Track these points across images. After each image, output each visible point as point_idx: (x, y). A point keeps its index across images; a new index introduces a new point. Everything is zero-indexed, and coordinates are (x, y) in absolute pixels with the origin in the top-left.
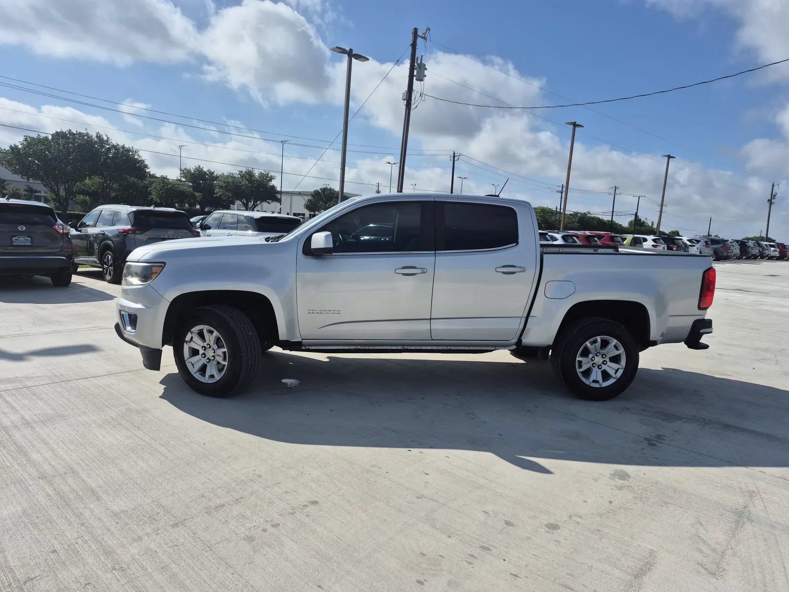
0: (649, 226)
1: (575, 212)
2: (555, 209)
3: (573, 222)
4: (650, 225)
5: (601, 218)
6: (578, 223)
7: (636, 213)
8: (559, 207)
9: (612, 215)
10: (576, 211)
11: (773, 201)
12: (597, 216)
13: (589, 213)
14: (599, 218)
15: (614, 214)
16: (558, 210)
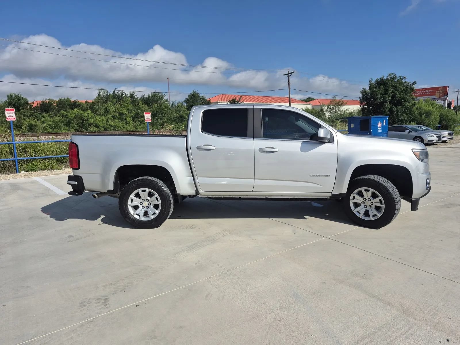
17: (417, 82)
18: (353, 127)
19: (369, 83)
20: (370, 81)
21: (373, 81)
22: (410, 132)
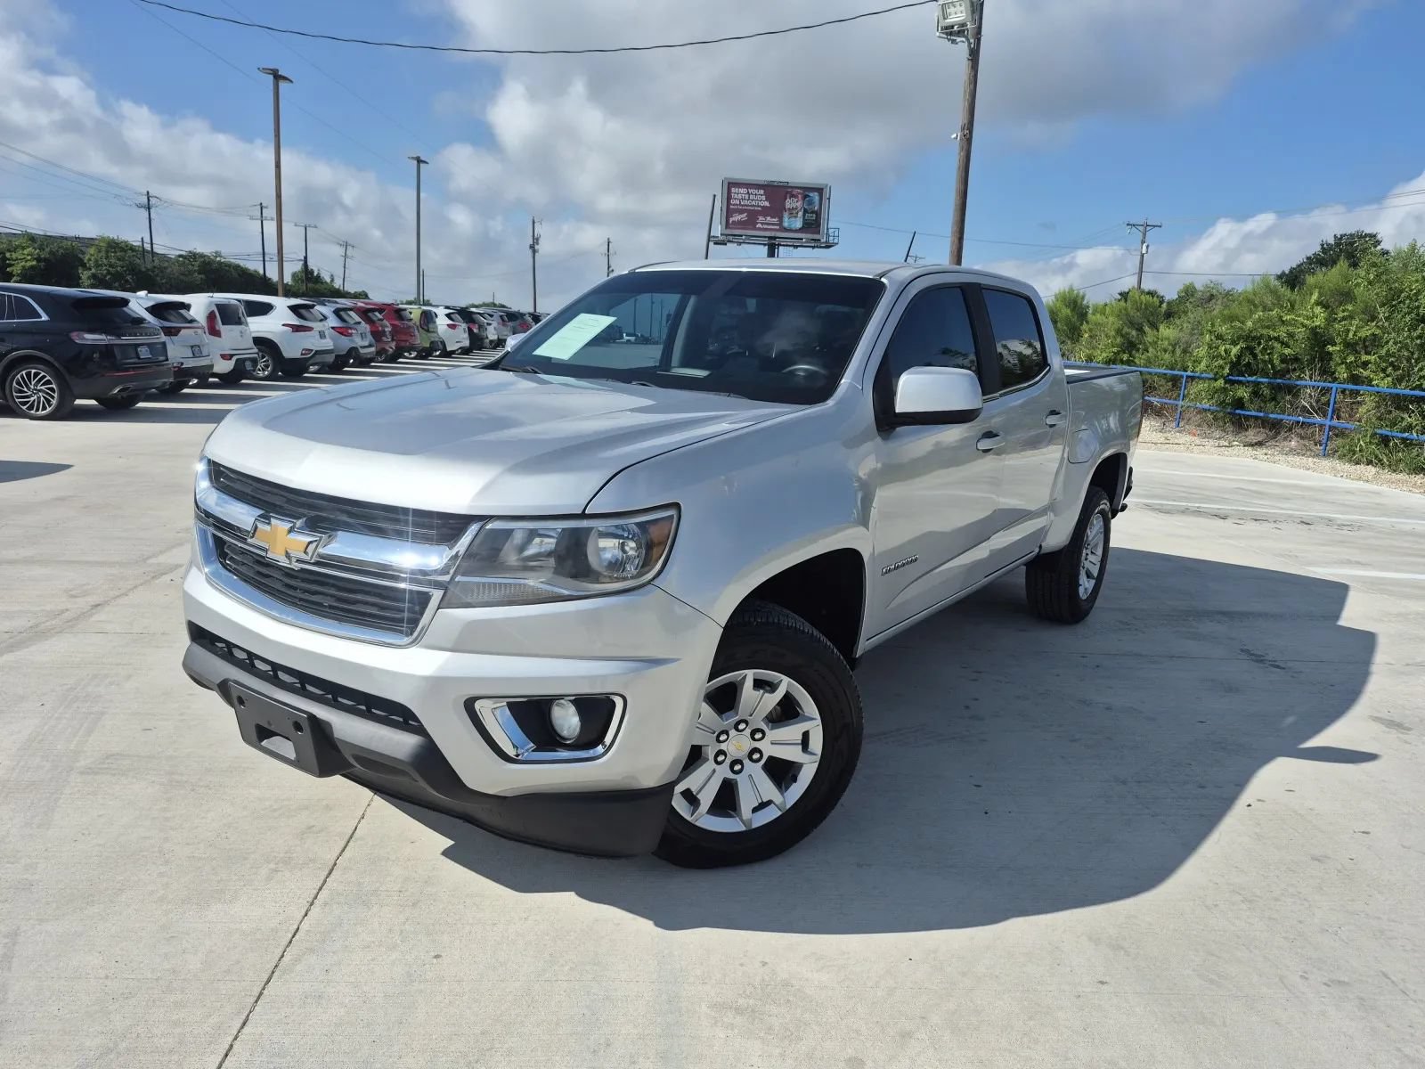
0: (326, 282)
1: (190, 252)
2: (140, 244)
3: (191, 273)
4: (328, 280)
5: (242, 264)
6: (199, 273)
7: (306, 258)
8: (147, 239)
9: (264, 261)
10: (191, 249)
11: (536, 247)
12: (232, 261)
13: (218, 254)
14: (238, 266)
15: (266, 259)
16: (148, 247)
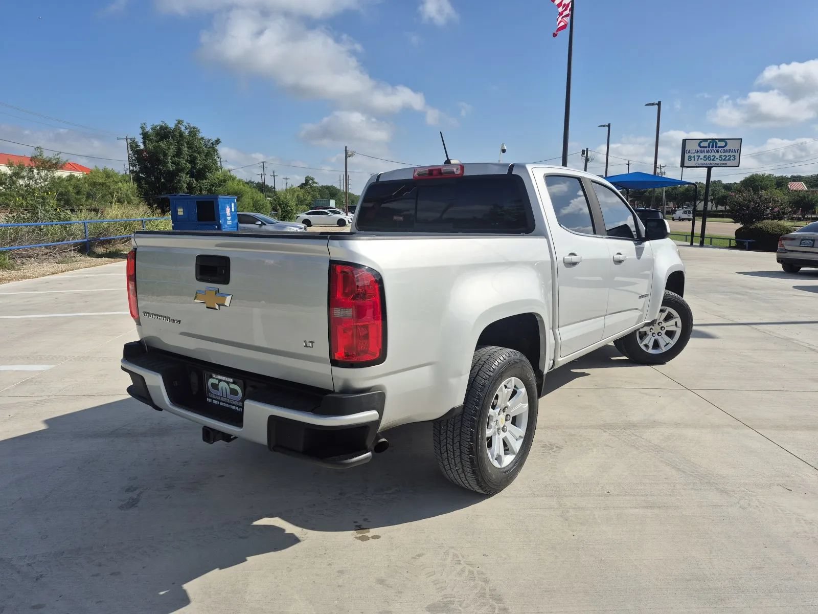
17: (221, 140)
18: (182, 214)
19: (140, 131)
20: (143, 128)
21: (148, 129)
22: (263, 224)
